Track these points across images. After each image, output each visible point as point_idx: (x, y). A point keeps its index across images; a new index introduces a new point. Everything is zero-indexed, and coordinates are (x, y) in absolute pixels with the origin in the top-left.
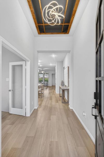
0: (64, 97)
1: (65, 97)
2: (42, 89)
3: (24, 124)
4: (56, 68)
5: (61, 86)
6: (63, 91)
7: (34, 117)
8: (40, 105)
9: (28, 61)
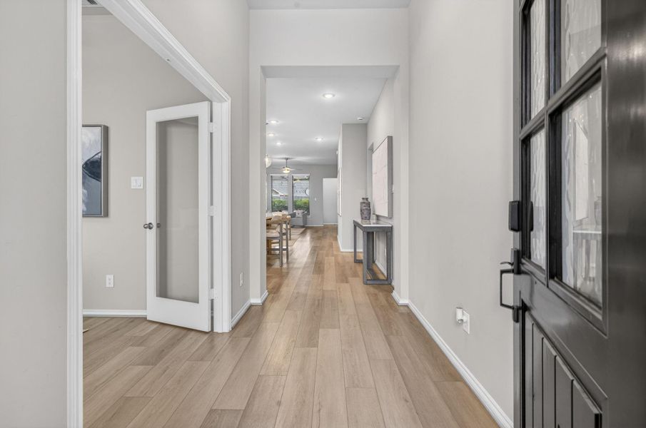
0: (374, 262)
1: (376, 262)
2: (284, 231)
3: (202, 360)
4: (340, 152)
5: (359, 221)
6: (370, 235)
7: (246, 336)
8: (274, 291)
9: (221, 100)
